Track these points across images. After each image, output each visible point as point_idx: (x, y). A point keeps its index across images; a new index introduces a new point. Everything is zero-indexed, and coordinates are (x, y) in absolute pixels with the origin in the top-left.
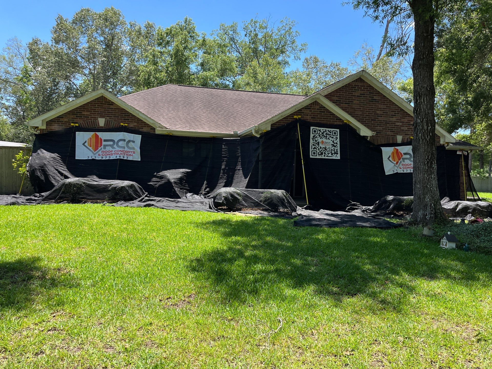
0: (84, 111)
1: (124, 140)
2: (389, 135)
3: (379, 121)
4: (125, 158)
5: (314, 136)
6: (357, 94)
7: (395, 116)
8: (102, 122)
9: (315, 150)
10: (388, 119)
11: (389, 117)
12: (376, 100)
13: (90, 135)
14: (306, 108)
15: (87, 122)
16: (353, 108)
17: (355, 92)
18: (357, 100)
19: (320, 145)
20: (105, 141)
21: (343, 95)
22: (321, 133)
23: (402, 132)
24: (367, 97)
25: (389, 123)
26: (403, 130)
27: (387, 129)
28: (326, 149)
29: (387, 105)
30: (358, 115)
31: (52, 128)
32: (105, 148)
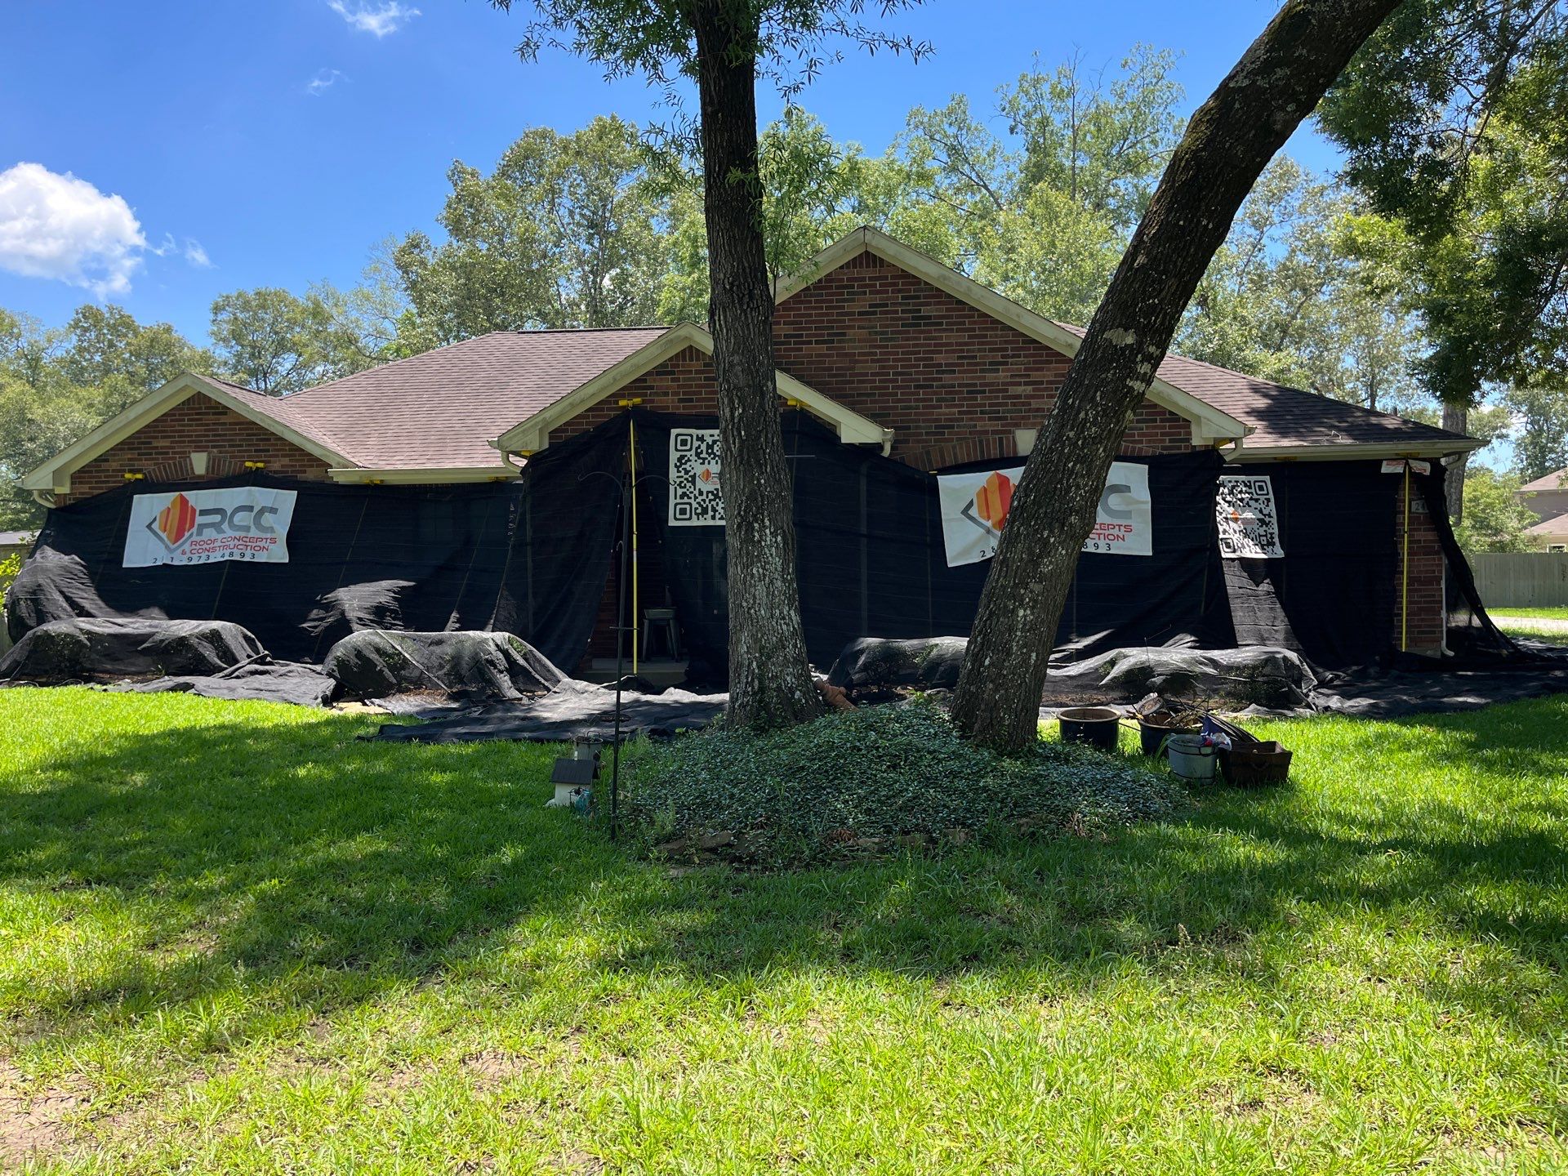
0: (156, 437)
1: (251, 509)
2: (987, 432)
3: (943, 386)
4: (247, 559)
5: (680, 459)
6: (860, 305)
7: (1006, 363)
8: (199, 463)
9: (686, 500)
10: (979, 378)
11: (982, 371)
12: (929, 317)
13: (167, 499)
14: (658, 373)
15: (164, 467)
16: (846, 355)
17: (853, 300)
18: (859, 328)
19: (699, 484)
20: (203, 513)
21: (810, 315)
22: (704, 447)
23: (1035, 417)
24: (896, 312)
25: (984, 392)
26: (1038, 410)
27: (976, 413)
28: (716, 495)
29: (974, 330)
30: (866, 374)
31: (85, 488)
32: (200, 533)
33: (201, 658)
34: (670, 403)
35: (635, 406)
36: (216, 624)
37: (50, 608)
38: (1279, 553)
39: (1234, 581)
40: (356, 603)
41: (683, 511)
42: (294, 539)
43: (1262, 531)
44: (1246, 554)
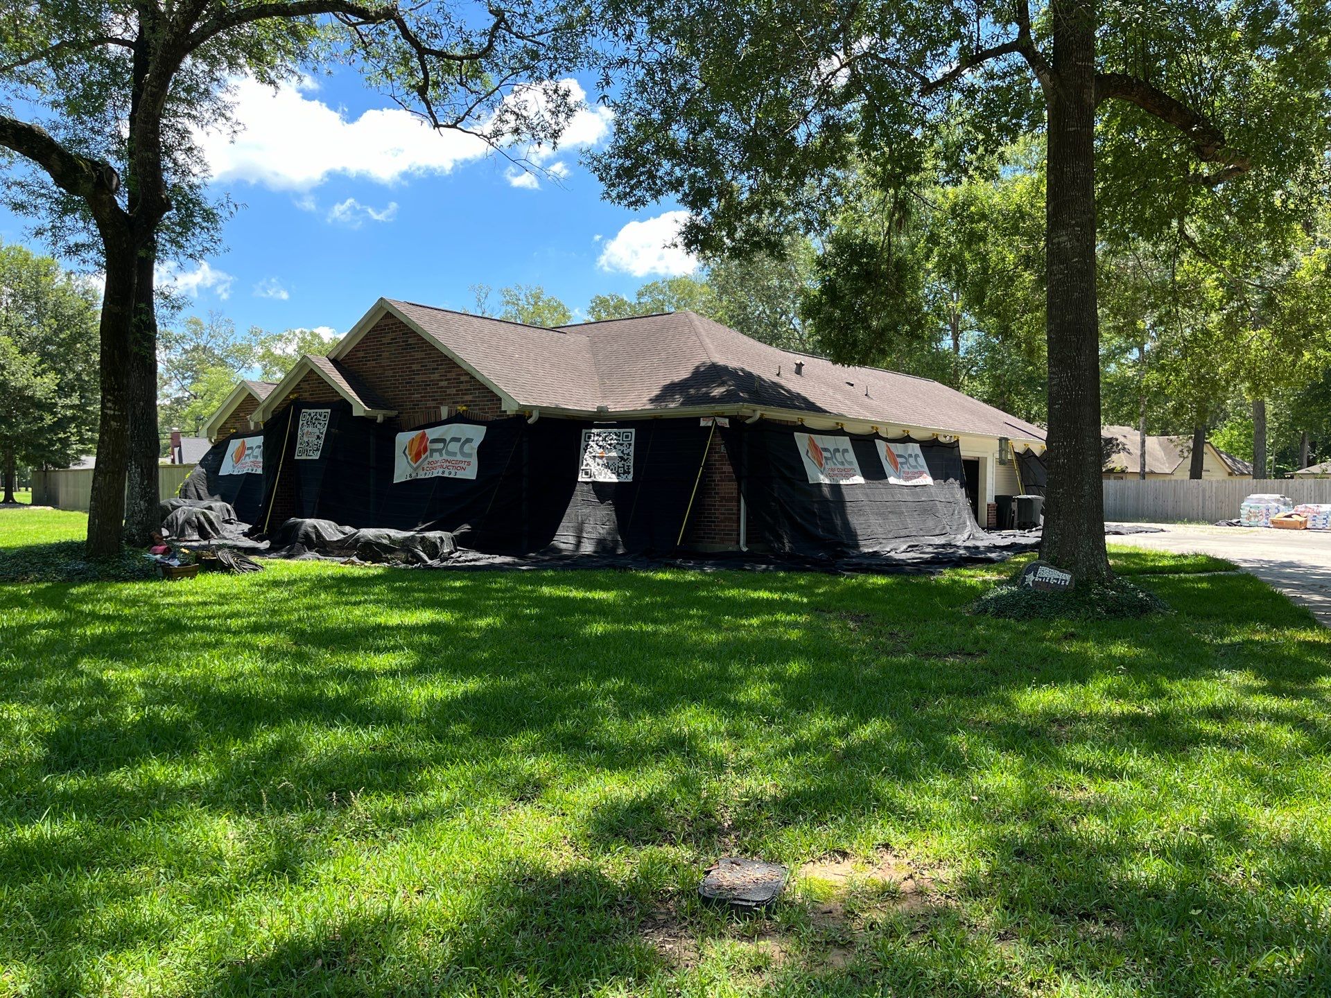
0: (239, 413)
1: (260, 447)
2: (431, 407)
3: (415, 382)
5: (302, 425)
6: (387, 339)
7: (436, 369)
8: (252, 424)
9: (301, 446)
10: (428, 377)
11: (429, 373)
12: (411, 345)
13: (238, 442)
15: (240, 427)
16: (382, 366)
17: (385, 337)
18: (387, 351)
20: (248, 448)
21: (371, 346)
22: (309, 419)
23: (448, 398)
24: (399, 342)
27: (427, 397)
28: (308, 444)
29: (427, 351)
30: (389, 376)
32: (244, 459)
34: (305, 396)
35: (292, 401)
37: (189, 494)
38: (630, 478)
39: (580, 496)
41: (300, 452)
43: (621, 465)
44: (601, 479)
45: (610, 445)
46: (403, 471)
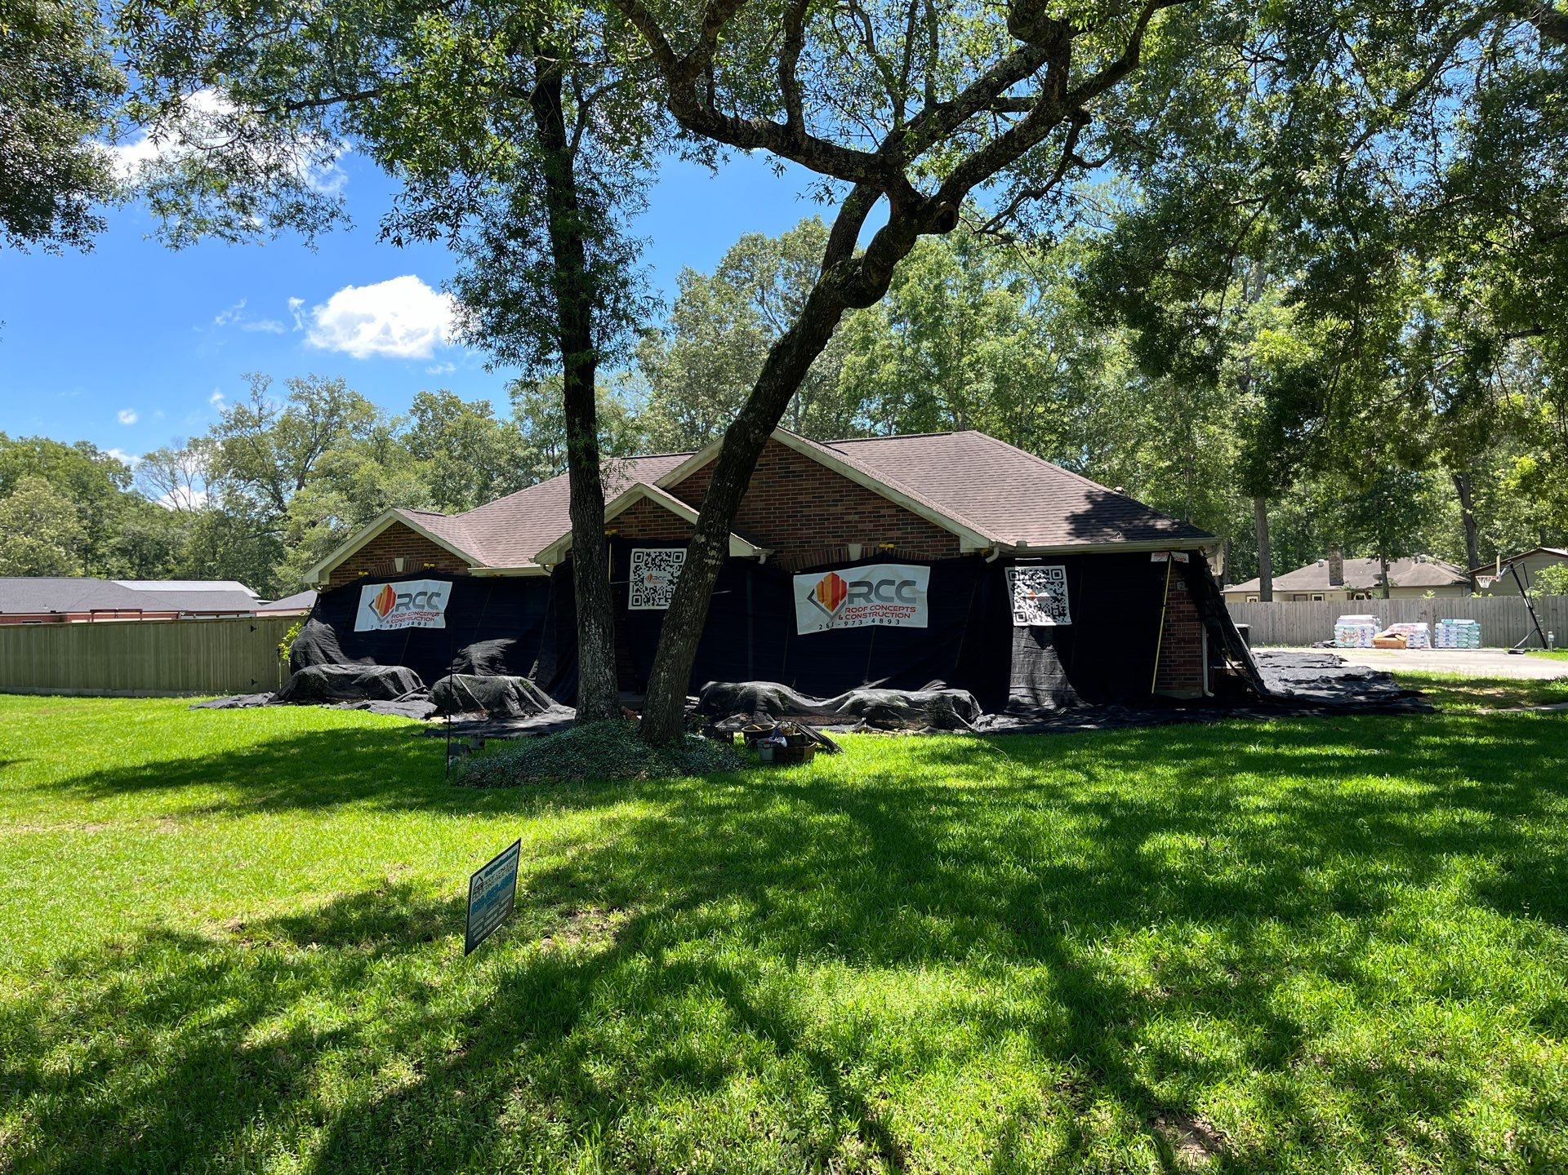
0: (375, 549)
1: (425, 594)
2: (831, 546)
3: (804, 516)
4: (421, 626)
5: (636, 567)
7: (842, 500)
9: (638, 593)
10: (826, 510)
11: (828, 505)
12: (795, 472)
13: (381, 588)
14: (626, 513)
15: (380, 567)
19: (647, 583)
20: (400, 596)
22: (650, 560)
23: (860, 535)
25: (829, 519)
26: (862, 531)
27: (824, 533)
28: (655, 591)
31: (337, 581)
32: (397, 610)
33: (387, 690)
34: (633, 532)
35: (613, 535)
36: (395, 669)
37: (312, 657)
38: (1068, 621)
39: (1020, 644)
40: (479, 655)
41: (637, 600)
42: (448, 614)
43: (1054, 606)
44: (1037, 623)
45: (1039, 584)
46: (810, 619)
